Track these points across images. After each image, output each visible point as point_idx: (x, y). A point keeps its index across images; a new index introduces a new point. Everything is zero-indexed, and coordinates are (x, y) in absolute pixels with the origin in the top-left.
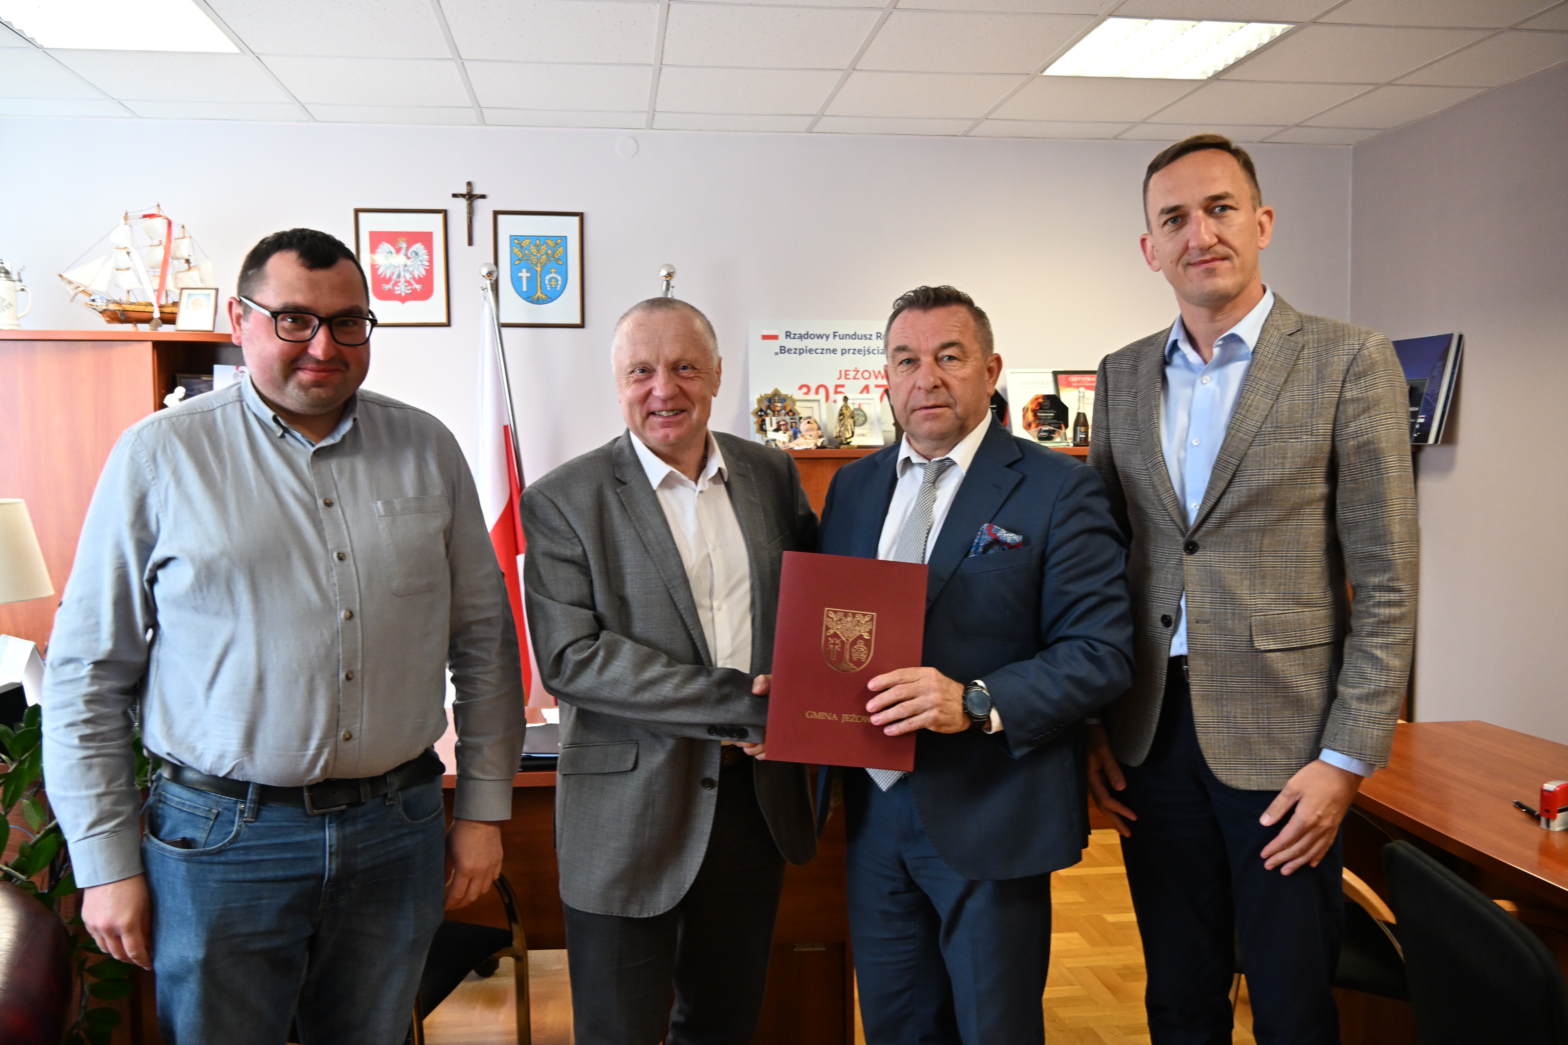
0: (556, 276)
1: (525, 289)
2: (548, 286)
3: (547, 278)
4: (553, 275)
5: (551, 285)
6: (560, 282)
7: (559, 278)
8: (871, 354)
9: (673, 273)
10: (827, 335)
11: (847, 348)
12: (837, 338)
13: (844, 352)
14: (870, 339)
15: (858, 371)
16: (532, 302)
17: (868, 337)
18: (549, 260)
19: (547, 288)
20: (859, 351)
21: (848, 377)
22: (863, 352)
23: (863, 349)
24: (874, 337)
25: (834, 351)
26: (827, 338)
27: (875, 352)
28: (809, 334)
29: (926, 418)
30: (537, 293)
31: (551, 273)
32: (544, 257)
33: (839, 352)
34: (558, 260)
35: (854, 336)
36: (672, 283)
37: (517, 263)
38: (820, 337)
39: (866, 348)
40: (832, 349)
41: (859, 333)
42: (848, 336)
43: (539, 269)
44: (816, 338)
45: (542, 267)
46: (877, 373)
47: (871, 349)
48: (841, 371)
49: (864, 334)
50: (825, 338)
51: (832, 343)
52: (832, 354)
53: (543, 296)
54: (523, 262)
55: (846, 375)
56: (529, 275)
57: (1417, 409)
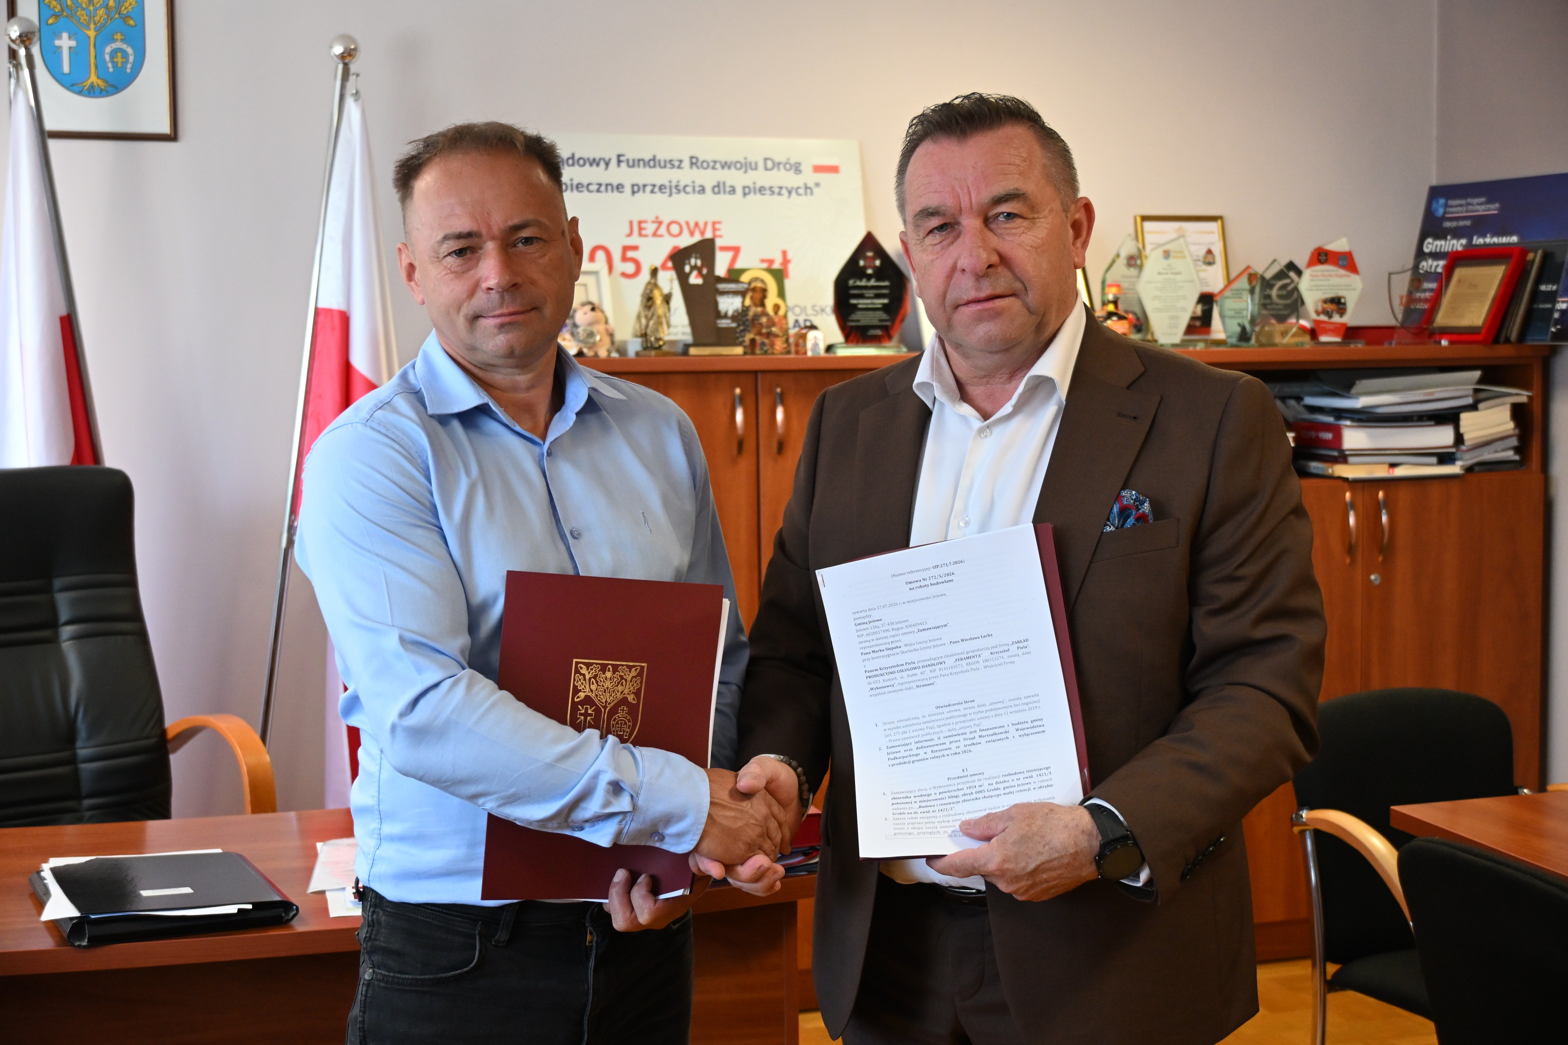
0: (124, 46)
1: (66, 69)
2: (110, 65)
3: (108, 49)
4: (118, 45)
5: (115, 64)
6: (131, 59)
7: (130, 50)
8: (682, 194)
9: (355, 49)
10: (607, 159)
11: (641, 183)
12: (623, 165)
13: (636, 189)
14: (679, 167)
15: (660, 223)
16: (80, 93)
17: (676, 163)
18: (110, 18)
19: (108, 68)
20: (662, 188)
21: (644, 232)
22: (668, 190)
23: (667, 184)
24: (686, 164)
25: (619, 188)
26: (607, 164)
27: (689, 189)
28: (576, 157)
29: (979, 318)
30: (89, 78)
31: (114, 40)
32: (101, 12)
33: (628, 189)
34: (125, 18)
35: (653, 162)
36: (353, 68)
37: (51, 21)
38: (594, 162)
39: (674, 184)
40: (615, 184)
41: (661, 156)
42: (641, 163)
43: (92, 33)
44: (587, 165)
45: (98, 30)
46: (692, 225)
47: (682, 184)
48: (631, 223)
49: (668, 158)
50: (602, 164)
51: (615, 174)
52: (616, 193)
53: (100, 82)
54: (62, 20)
55: (640, 229)
56: (73, 43)
57: (1555, 288)
